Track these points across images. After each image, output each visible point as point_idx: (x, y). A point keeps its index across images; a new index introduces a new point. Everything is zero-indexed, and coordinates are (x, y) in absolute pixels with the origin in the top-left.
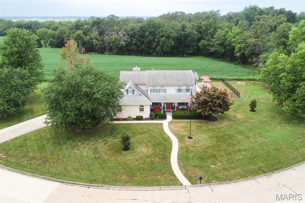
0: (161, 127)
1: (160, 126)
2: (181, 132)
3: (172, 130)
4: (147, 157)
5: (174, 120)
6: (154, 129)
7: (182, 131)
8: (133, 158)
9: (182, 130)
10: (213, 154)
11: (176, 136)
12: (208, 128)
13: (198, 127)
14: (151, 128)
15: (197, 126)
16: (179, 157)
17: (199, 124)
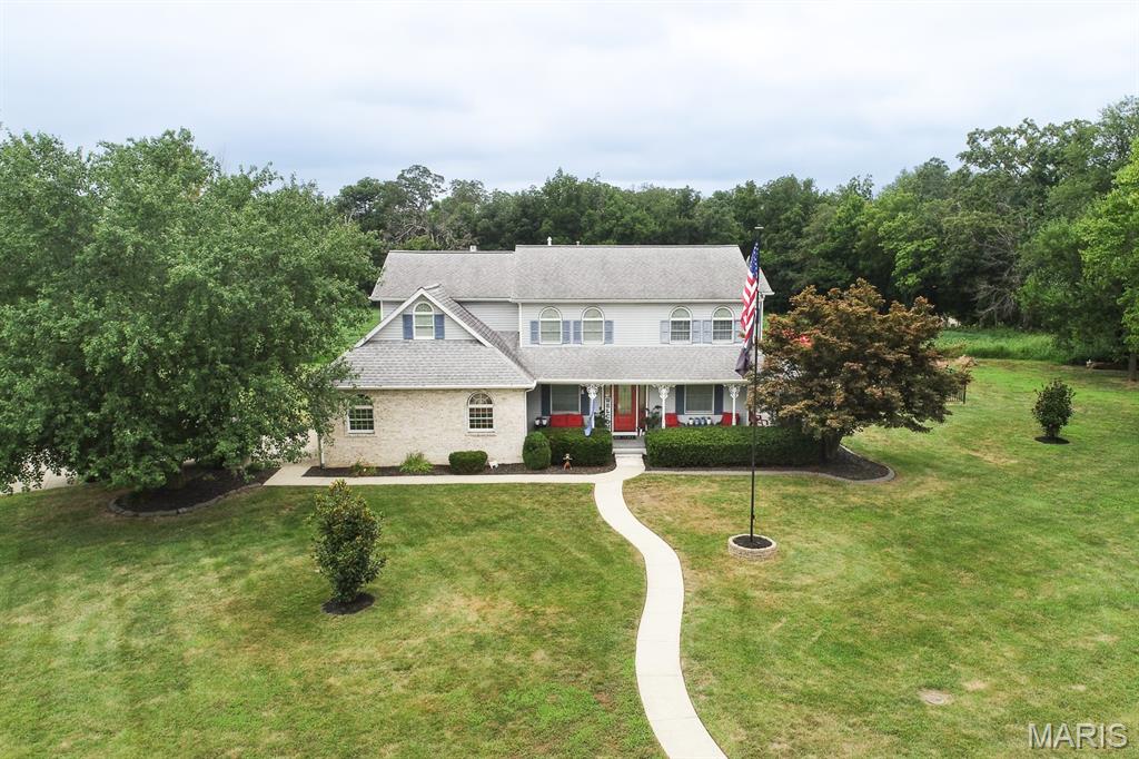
0: (583, 499)
1: (580, 497)
2: (695, 523)
3: (643, 511)
4: (480, 644)
5: (653, 472)
6: (543, 508)
7: (701, 515)
8: (378, 656)
9: (701, 512)
10: (915, 626)
11: (671, 538)
12: (844, 503)
13: (790, 502)
14: (526, 504)
15: (785, 497)
16: (692, 644)
17: (791, 489)
